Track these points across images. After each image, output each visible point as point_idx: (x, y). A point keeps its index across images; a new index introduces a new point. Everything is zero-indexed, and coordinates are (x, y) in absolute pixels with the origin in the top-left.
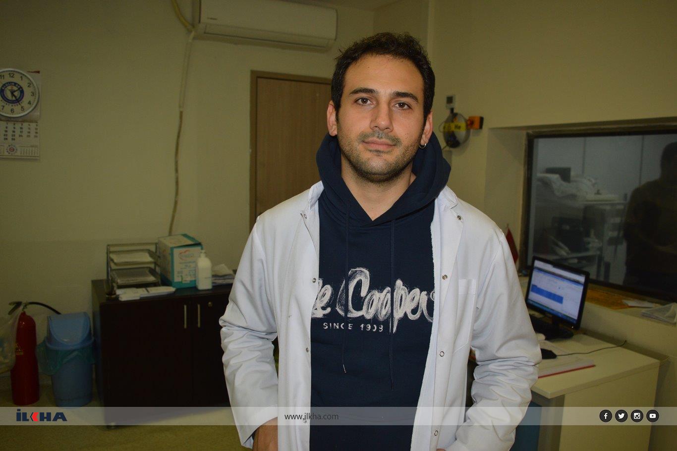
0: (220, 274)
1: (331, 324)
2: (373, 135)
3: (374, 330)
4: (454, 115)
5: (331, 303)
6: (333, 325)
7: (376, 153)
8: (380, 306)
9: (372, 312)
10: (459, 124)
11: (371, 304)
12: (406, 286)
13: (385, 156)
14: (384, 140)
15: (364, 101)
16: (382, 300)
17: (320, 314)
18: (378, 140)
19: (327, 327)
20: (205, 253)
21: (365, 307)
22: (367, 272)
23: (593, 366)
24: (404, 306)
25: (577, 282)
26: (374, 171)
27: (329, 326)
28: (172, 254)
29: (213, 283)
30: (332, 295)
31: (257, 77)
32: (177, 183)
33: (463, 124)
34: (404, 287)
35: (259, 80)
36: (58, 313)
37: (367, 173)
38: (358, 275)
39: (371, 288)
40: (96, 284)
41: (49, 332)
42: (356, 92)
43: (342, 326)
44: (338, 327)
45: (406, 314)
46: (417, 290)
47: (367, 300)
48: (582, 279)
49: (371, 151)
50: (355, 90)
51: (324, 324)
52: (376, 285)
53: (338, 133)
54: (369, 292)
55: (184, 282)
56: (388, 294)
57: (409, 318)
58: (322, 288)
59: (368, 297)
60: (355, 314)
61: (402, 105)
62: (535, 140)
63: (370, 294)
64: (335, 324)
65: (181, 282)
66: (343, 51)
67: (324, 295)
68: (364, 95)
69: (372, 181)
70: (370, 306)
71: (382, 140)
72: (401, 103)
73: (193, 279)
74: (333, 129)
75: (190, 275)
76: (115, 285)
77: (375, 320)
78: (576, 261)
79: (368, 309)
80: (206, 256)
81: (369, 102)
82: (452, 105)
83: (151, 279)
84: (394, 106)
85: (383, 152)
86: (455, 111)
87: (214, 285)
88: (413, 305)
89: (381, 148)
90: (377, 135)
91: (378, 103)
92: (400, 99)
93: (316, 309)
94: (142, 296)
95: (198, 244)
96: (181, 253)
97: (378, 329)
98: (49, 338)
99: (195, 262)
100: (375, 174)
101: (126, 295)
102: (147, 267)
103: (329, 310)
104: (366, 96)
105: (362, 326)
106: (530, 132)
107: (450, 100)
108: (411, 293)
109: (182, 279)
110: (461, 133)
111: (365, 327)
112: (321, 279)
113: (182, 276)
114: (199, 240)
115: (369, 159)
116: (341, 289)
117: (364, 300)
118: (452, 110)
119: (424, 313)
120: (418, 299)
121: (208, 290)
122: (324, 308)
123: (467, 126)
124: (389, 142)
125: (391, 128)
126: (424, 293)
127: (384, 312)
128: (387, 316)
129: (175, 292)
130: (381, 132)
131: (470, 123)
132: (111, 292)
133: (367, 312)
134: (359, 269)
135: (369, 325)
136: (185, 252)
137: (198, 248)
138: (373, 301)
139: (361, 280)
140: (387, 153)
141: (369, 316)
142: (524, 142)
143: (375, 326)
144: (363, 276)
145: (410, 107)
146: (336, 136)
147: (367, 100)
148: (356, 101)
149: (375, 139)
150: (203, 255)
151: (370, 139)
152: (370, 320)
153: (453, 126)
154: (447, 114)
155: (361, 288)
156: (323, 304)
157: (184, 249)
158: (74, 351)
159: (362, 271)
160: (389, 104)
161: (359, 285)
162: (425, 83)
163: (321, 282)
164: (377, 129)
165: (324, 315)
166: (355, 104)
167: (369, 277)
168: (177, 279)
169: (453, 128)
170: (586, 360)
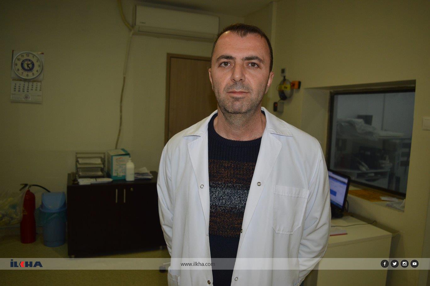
0: (141, 173)
4: (284, 80)
10: (286, 86)
20: (131, 159)
23: (346, 234)
25: (343, 183)
28: (112, 159)
29: (135, 177)
31: (171, 57)
32: (121, 118)
33: (289, 86)
35: (172, 59)
36: (49, 191)
40: (69, 175)
41: (42, 202)
48: (346, 181)
55: (118, 176)
62: (335, 96)
65: (117, 176)
73: (124, 175)
75: (122, 172)
76: (77, 175)
78: (373, 175)
80: (132, 161)
82: (284, 74)
83: (100, 173)
86: (286, 78)
87: (136, 179)
94: (92, 183)
95: (128, 154)
96: (117, 159)
98: (42, 206)
99: (125, 165)
101: (83, 182)
102: (99, 167)
106: (332, 91)
107: (283, 71)
109: (118, 174)
110: (288, 91)
113: (117, 173)
114: (129, 152)
118: (284, 77)
121: (132, 181)
123: (291, 87)
129: (112, 182)
131: (293, 85)
132: (75, 180)
136: (120, 158)
137: (127, 157)
142: (328, 97)
150: (130, 161)
153: (283, 86)
154: (282, 78)
157: (120, 157)
158: (54, 213)
168: (114, 174)
169: (283, 89)
170: (341, 230)
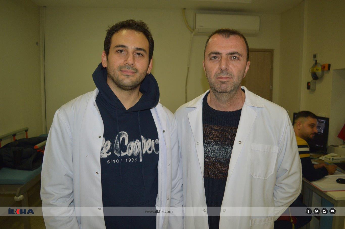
1: (111, 161)
2: (125, 67)
3: (133, 161)
5: (111, 150)
6: (112, 161)
7: (126, 76)
8: (134, 149)
9: (131, 152)
10: (318, 68)
11: (130, 148)
12: (145, 138)
13: (131, 78)
14: (131, 70)
15: (121, 51)
16: (135, 146)
17: (105, 156)
18: (128, 70)
19: (109, 163)
21: (127, 150)
22: (126, 134)
24: (145, 147)
26: (126, 85)
27: (110, 162)
30: (111, 145)
33: (320, 68)
34: (144, 139)
37: (122, 86)
38: (122, 135)
39: (130, 141)
42: (117, 46)
43: (117, 161)
44: (115, 162)
45: (146, 151)
46: (150, 140)
47: (128, 147)
49: (124, 75)
50: (116, 46)
51: (108, 161)
52: (132, 139)
53: (107, 65)
54: (129, 143)
56: (138, 143)
57: (148, 153)
58: (105, 142)
59: (129, 145)
60: (123, 154)
61: (139, 54)
63: (129, 144)
64: (113, 160)
66: (111, 27)
67: (107, 146)
68: (121, 48)
69: (125, 89)
70: (130, 149)
71: (130, 70)
72: (138, 53)
74: (105, 64)
77: (133, 156)
79: (129, 151)
81: (123, 52)
82: (316, 59)
84: (135, 54)
85: (130, 76)
86: (317, 62)
88: (149, 147)
89: (129, 74)
90: (127, 68)
91: (128, 53)
92: (138, 52)
93: (104, 153)
97: (134, 160)
100: (126, 86)
103: (110, 153)
104: (122, 49)
105: (127, 160)
107: (315, 56)
108: (148, 141)
110: (319, 72)
111: (128, 160)
112: (104, 138)
115: (123, 79)
116: (115, 142)
117: (127, 147)
118: (316, 61)
119: (154, 150)
120: (151, 144)
122: (107, 153)
123: (322, 69)
124: (133, 71)
125: (134, 65)
126: (153, 141)
127: (136, 152)
128: (138, 153)
130: (129, 66)
131: (323, 67)
133: (129, 152)
134: (122, 132)
135: (130, 159)
138: (131, 147)
139: (124, 137)
140: (132, 76)
141: (130, 155)
143: (133, 159)
144: (125, 136)
145: (142, 55)
146: (106, 67)
147: (122, 51)
148: (117, 51)
149: (126, 69)
151: (124, 69)
152: (130, 156)
153: (315, 69)
154: (314, 62)
155: (125, 141)
156: (107, 151)
159: (124, 133)
160: (133, 53)
161: (123, 139)
162: (150, 44)
163: (104, 139)
164: (127, 65)
165: (108, 156)
166: (117, 52)
167: (127, 136)
169: (315, 71)
